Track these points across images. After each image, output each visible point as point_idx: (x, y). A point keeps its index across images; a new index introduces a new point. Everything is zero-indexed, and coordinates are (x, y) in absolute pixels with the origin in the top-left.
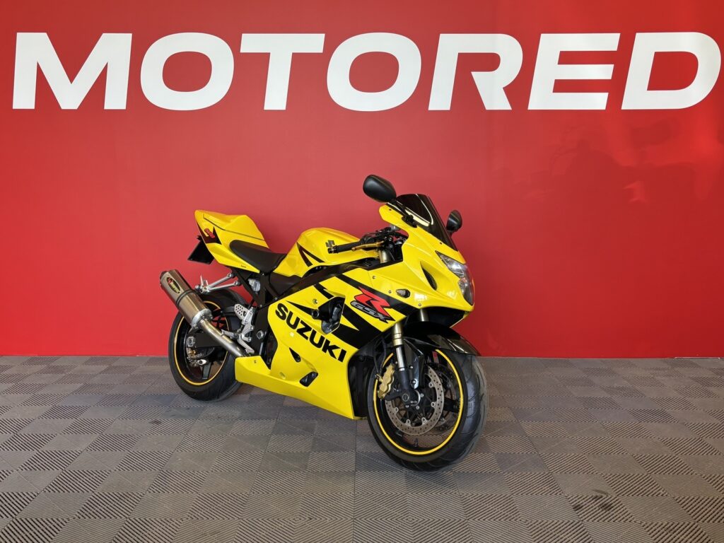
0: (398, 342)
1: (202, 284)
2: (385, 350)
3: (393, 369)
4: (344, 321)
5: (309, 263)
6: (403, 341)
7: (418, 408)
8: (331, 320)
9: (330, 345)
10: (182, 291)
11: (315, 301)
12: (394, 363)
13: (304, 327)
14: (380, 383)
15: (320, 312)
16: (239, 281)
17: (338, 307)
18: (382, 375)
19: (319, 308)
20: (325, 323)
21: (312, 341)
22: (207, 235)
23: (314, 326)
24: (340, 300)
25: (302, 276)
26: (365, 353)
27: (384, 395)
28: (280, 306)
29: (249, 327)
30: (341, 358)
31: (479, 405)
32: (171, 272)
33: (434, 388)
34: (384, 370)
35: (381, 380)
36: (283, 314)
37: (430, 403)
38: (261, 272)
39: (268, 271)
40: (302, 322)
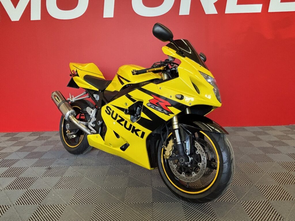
0: (176, 127)
1: (70, 98)
2: (168, 131)
3: (173, 142)
4: (143, 115)
5: (122, 83)
6: (179, 126)
7: (189, 166)
8: (135, 115)
9: (135, 129)
10: (61, 101)
11: (126, 104)
12: (173, 138)
13: (120, 119)
14: (165, 150)
15: (129, 110)
16: (89, 95)
17: (140, 107)
18: (167, 146)
19: (129, 108)
20: (132, 116)
21: (125, 126)
22: (73, 73)
23: (126, 119)
24: (140, 103)
25: (119, 91)
26: (155, 132)
27: (168, 158)
28: (107, 107)
29: (94, 119)
30: (142, 136)
31: (230, 166)
32: (56, 92)
33: (199, 154)
34: (168, 143)
35: (166, 149)
36: (109, 112)
37: (197, 164)
38: (99, 90)
39: (103, 90)
40: (120, 116)
